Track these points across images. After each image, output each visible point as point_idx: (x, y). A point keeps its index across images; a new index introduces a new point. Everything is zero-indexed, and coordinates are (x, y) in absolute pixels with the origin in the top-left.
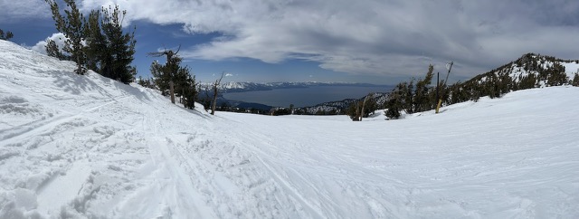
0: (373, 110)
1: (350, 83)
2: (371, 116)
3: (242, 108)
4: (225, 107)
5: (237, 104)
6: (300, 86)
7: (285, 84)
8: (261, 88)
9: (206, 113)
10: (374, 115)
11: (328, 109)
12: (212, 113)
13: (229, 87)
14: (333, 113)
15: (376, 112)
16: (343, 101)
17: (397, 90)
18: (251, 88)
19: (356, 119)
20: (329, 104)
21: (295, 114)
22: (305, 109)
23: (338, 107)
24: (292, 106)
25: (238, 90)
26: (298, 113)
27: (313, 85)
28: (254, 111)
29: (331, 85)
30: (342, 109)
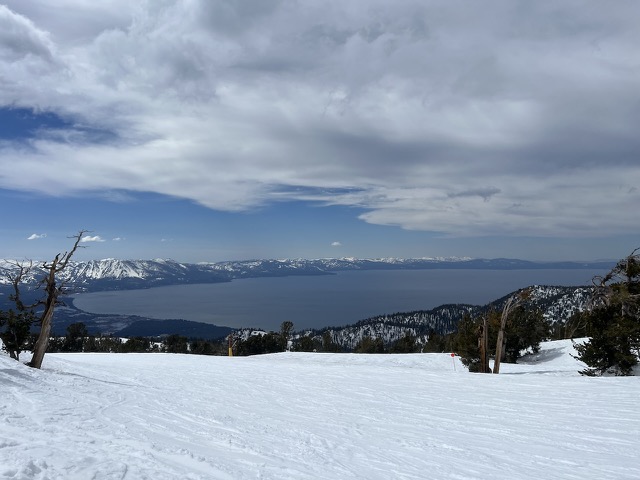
0: (533, 341)
1: (454, 258)
2: (526, 359)
3: (140, 339)
4: (78, 338)
5: (120, 326)
6: (310, 270)
7: (266, 264)
8: (197, 275)
9: (13, 364)
10: (537, 357)
11: (390, 334)
12: (35, 363)
13: (97, 274)
14: (406, 346)
15: (545, 345)
16: (435, 312)
17: (621, 278)
18: (169, 276)
19: (478, 366)
20: (395, 320)
21: (296, 349)
22: (324, 332)
23: (422, 330)
24: (287, 325)
25: (125, 284)
26: (305, 346)
27: (344, 266)
28: (175, 345)
29: (396, 266)
30: (432, 333)
